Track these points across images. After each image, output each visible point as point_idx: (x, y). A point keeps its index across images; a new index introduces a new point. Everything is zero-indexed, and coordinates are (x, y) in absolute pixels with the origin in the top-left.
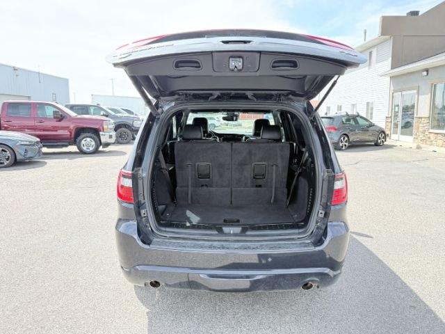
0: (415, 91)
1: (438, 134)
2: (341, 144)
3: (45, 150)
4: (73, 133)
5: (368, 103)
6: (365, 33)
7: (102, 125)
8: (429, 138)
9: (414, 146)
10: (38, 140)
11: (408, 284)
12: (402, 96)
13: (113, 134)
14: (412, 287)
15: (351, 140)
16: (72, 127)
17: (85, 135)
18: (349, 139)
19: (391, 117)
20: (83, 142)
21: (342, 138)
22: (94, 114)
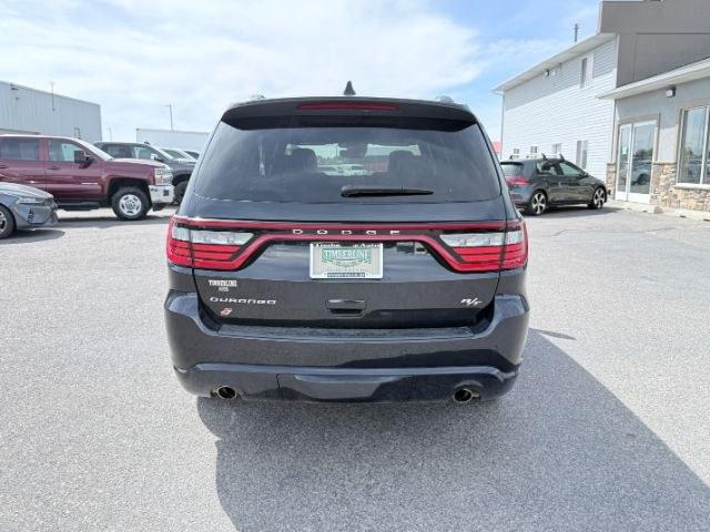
0: (654, 122)
1: (688, 189)
2: (534, 206)
3: (61, 214)
4: (106, 187)
5: (579, 143)
6: (576, 29)
7: (152, 175)
8: (675, 196)
9: (651, 209)
10: (50, 196)
11: (626, 404)
12: (634, 130)
13: (171, 188)
14: (632, 408)
15: (550, 198)
16: (104, 177)
17: (126, 190)
18: (546, 197)
19: (615, 164)
20: (122, 201)
21: (536, 196)
22: (140, 158)
